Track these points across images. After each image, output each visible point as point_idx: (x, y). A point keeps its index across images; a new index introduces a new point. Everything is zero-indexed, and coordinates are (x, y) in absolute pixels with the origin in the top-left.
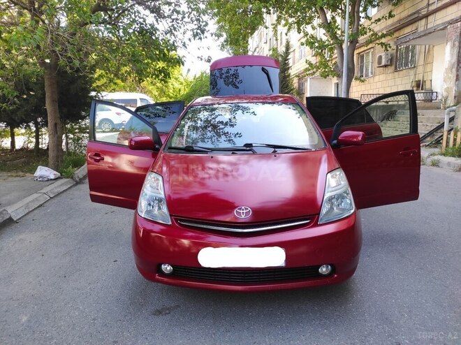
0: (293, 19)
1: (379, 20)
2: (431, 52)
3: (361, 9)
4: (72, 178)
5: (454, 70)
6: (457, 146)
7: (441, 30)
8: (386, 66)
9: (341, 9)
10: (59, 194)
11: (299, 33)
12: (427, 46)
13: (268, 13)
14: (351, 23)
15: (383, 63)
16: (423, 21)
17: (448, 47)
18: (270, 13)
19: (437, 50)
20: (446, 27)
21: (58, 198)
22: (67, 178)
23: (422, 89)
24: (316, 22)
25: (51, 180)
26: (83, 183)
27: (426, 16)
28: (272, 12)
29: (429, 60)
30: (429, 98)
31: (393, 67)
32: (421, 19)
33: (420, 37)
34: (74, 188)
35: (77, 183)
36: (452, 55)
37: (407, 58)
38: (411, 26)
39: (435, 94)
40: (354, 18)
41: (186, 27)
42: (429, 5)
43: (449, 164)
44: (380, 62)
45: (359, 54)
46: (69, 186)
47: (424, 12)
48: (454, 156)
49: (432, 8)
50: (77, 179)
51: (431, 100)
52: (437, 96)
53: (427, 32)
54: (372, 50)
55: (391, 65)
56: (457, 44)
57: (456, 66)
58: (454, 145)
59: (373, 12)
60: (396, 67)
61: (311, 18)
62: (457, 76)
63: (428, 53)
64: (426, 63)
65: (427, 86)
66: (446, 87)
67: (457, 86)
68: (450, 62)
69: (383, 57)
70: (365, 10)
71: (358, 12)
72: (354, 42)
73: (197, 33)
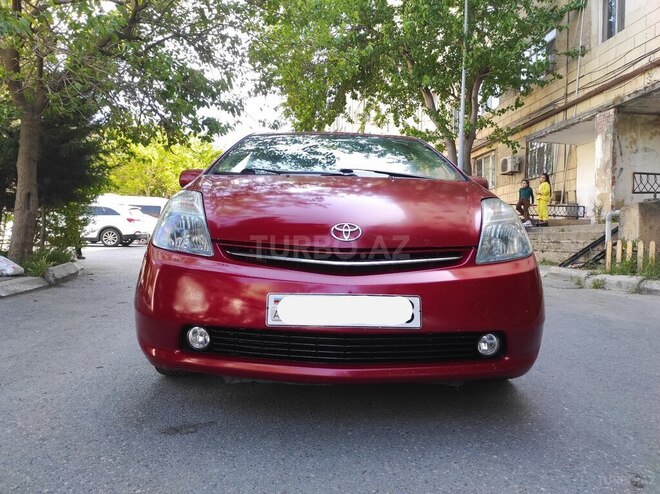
0: (389, 106)
1: (503, 111)
2: (573, 155)
3: (480, 98)
4: (43, 277)
5: (609, 171)
6: (628, 259)
7: (588, 120)
8: (512, 173)
9: (453, 95)
10: (16, 294)
11: (398, 126)
12: (568, 146)
13: (354, 97)
14: (467, 111)
15: (509, 169)
16: (561, 115)
17: (599, 141)
18: (356, 99)
19: (581, 152)
20: (594, 116)
21: (15, 299)
22: (36, 276)
23: (564, 202)
24: (419, 112)
25: (7, 276)
26: (60, 286)
27: (565, 109)
28: (359, 96)
29: (572, 164)
30: (575, 214)
31: (522, 176)
32: (558, 112)
33: (559, 130)
34: (45, 291)
35: (50, 285)
36: (604, 151)
37: (541, 162)
38: (544, 122)
39: (581, 209)
40: (471, 107)
41: (245, 76)
42: (567, 95)
43: (619, 284)
44: (504, 167)
45: (475, 158)
46: (37, 287)
47: (561, 104)
48: (624, 274)
49: (571, 99)
50: (52, 279)
51: (577, 217)
52: (584, 213)
53: (569, 123)
54: (493, 153)
55: (519, 172)
56: (610, 136)
57: (611, 165)
58: (623, 258)
59: (494, 103)
60: (526, 175)
61: (413, 107)
62: (614, 178)
63: (569, 156)
64: (567, 168)
65: (571, 199)
66: (598, 193)
67: (614, 191)
68: (602, 160)
69: (509, 161)
70: (485, 99)
71: (476, 99)
72: (470, 136)
73: (260, 85)
